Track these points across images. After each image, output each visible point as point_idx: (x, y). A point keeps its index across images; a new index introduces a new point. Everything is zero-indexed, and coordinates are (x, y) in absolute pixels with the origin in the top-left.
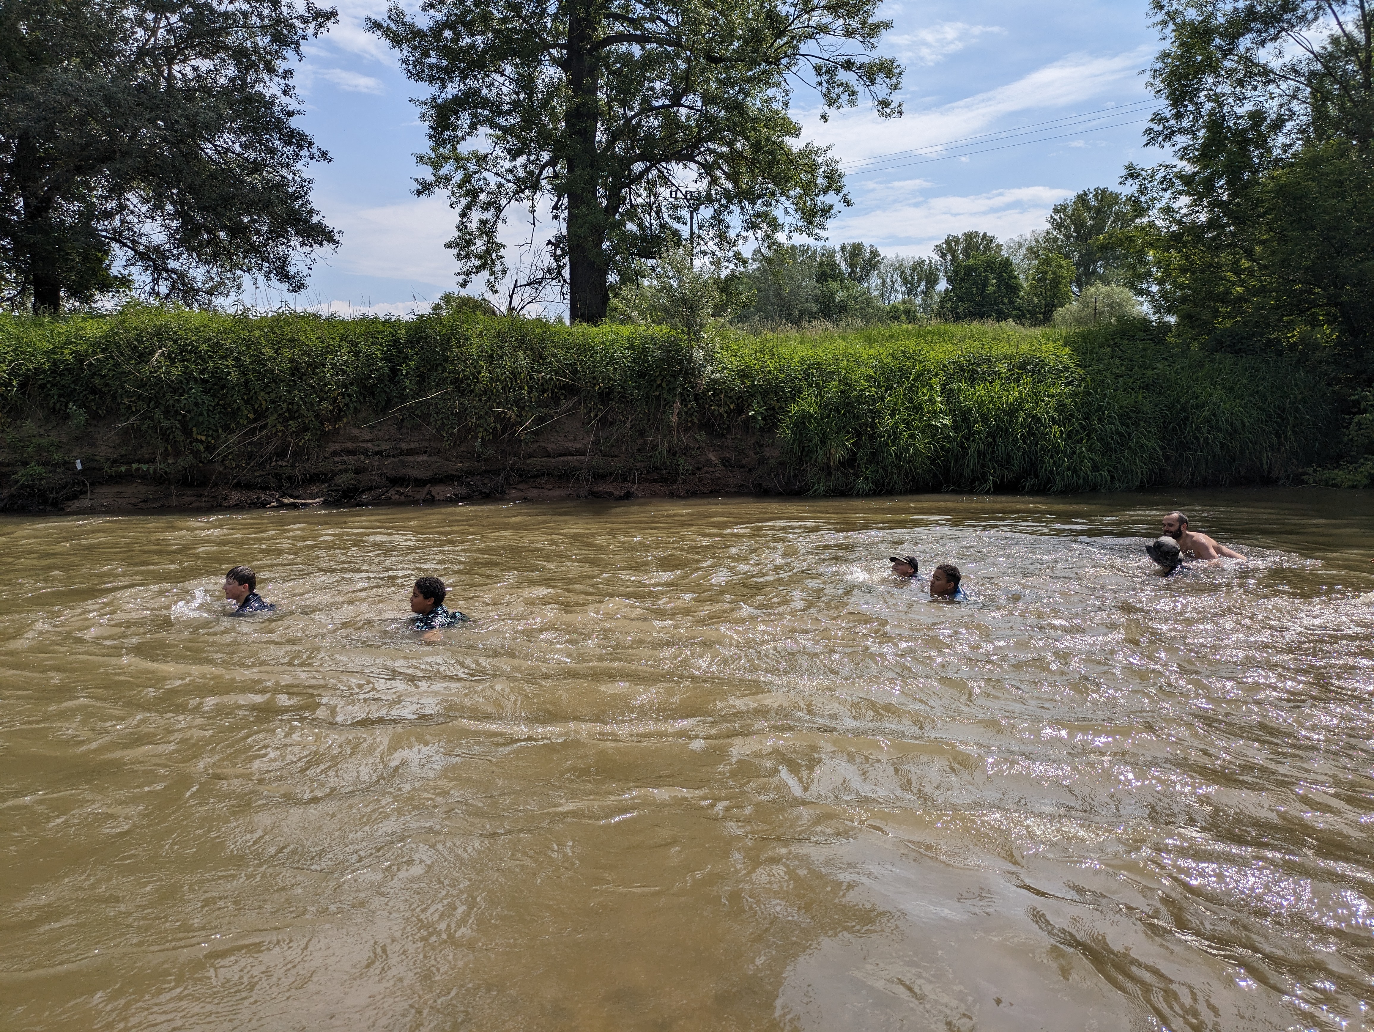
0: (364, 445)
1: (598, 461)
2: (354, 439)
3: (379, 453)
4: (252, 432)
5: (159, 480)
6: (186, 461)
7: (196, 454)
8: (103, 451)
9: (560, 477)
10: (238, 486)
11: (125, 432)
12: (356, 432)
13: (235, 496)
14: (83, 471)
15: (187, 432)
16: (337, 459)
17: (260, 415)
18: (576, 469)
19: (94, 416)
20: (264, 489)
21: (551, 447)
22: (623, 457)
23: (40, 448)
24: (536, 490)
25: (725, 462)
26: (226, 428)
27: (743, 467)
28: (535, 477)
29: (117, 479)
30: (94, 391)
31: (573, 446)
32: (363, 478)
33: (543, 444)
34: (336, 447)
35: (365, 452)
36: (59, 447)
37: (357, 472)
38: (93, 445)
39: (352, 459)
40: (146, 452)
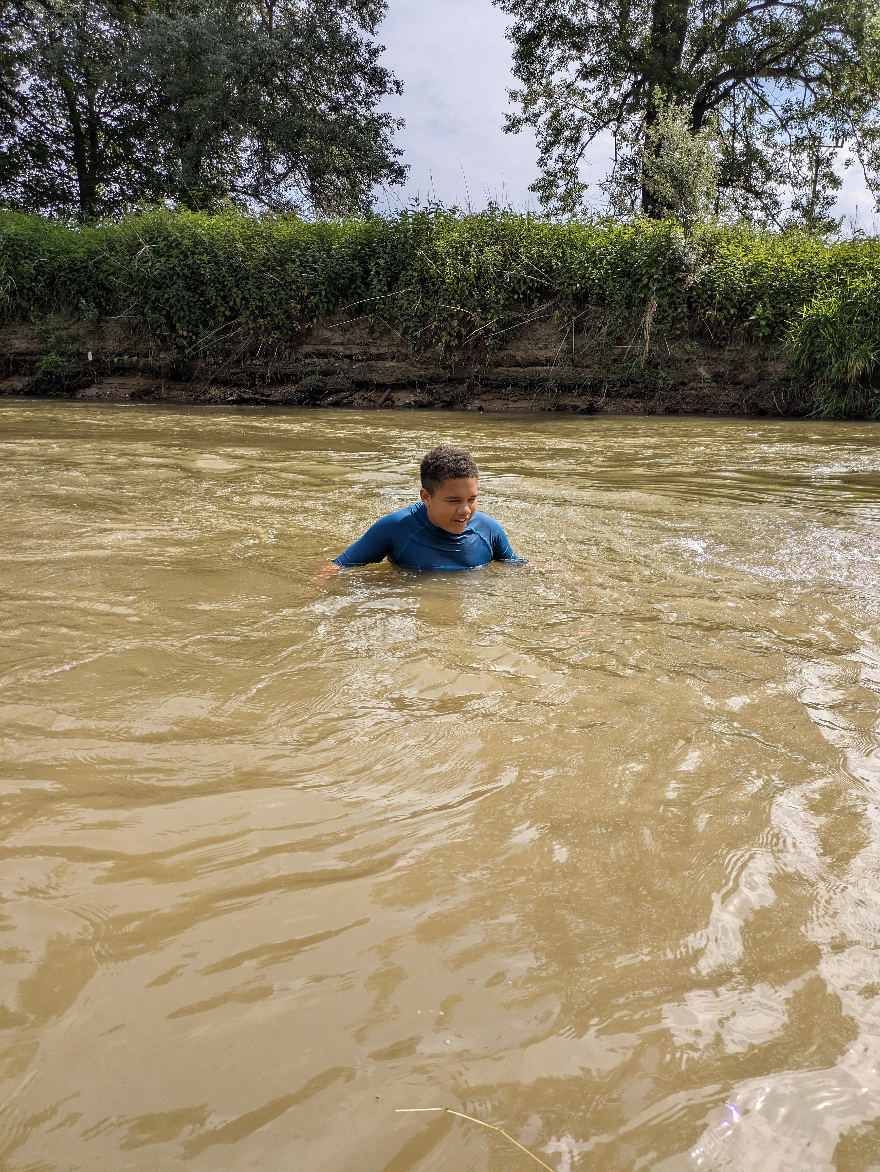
0: (336, 348)
1: (567, 371)
2: (326, 341)
3: (350, 357)
4: (228, 329)
5: (154, 373)
6: (172, 355)
7: (181, 349)
8: (111, 345)
9: (526, 388)
10: (215, 382)
11: (125, 325)
12: (327, 334)
13: (214, 391)
14: (94, 361)
15: (172, 327)
16: (308, 361)
17: (235, 313)
18: (542, 380)
19: (102, 310)
20: (239, 385)
21: (520, 355)
22: (596, 367)
23: (60, 340)
24: (499, 402)
25: (717, 377)
26: (206, 325)
27: (739, 384)
28: (501, 387)
29: (120, 370)
30: (102, 287)
31: (543, 354)
32: (329, 380)
33: (512, 352)
34: (307, 349)
35: (336, 356)
36: (75, 339)
37: (326, 373)
38: (103, 339)
39: (323, 362)
40: (142, 346)
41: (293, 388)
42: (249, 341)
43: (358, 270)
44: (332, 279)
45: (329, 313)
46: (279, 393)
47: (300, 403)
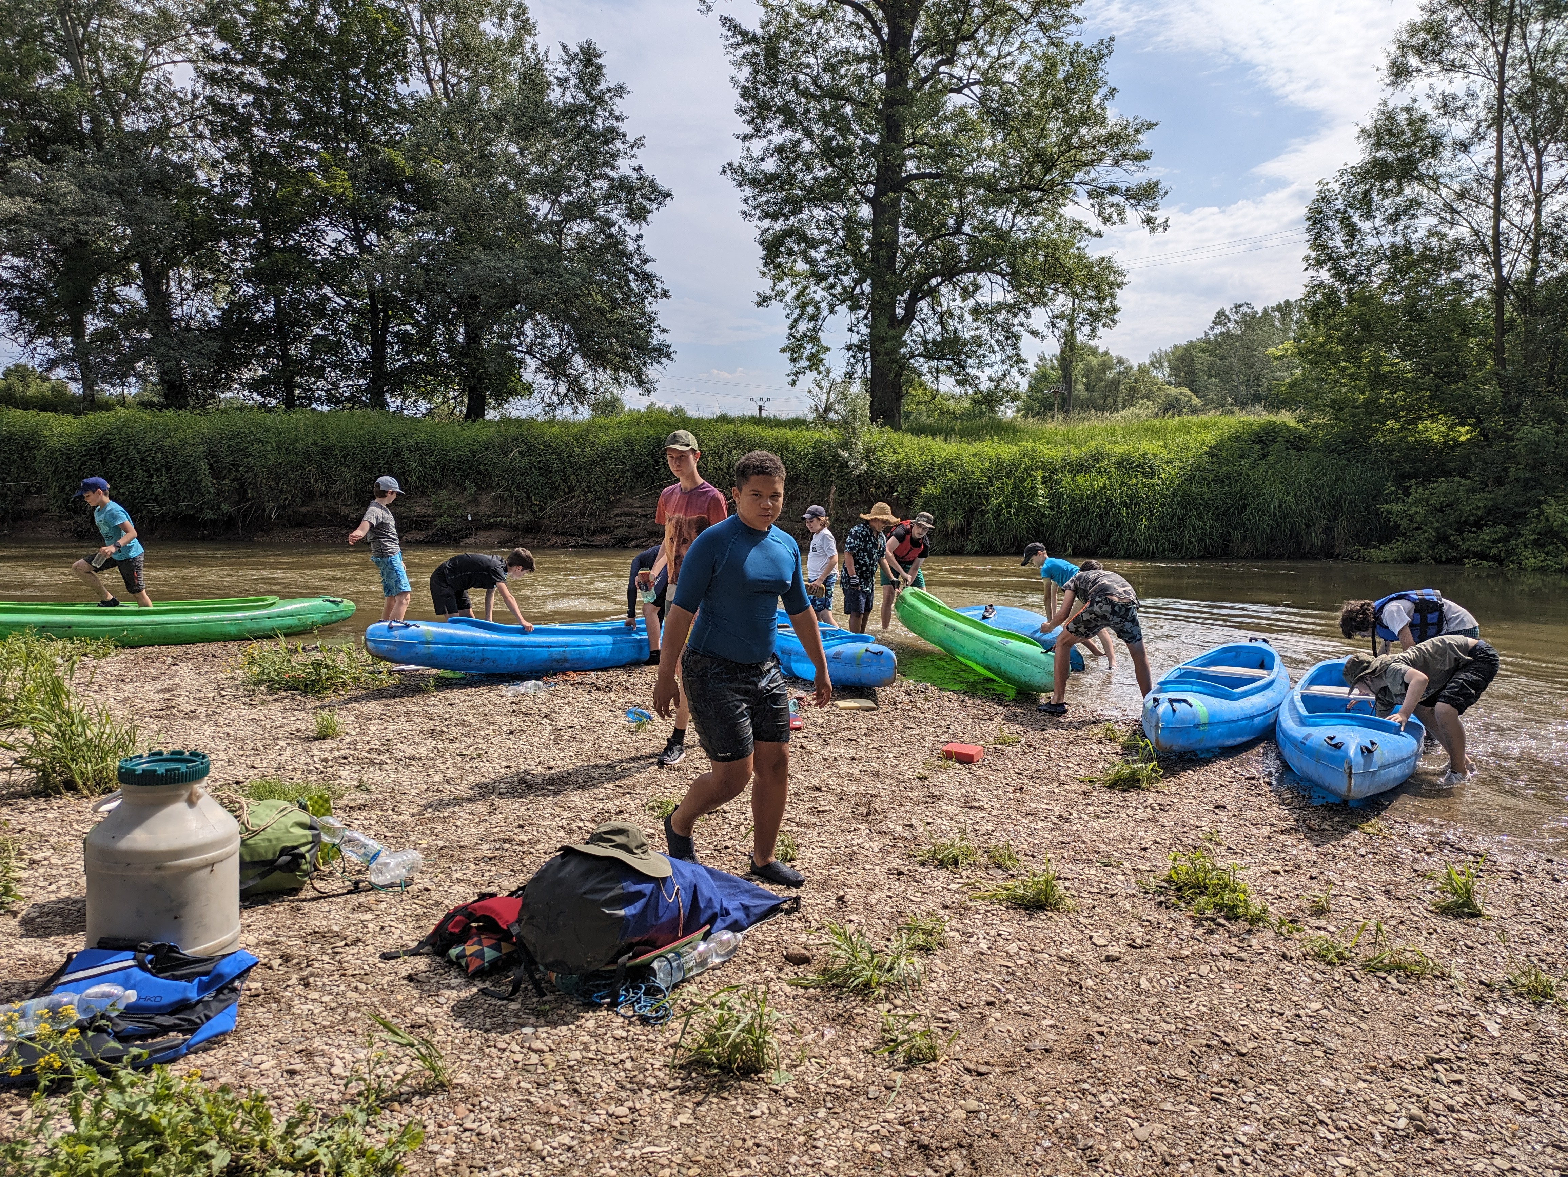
2: (631, 506)
3: (645, 516)
4: (567, 500)
5: (513, 528)
6: (527, 517)
7: (534, 513)
8: (483, 510)
10: (556, 533)
11: (496, 498)
12: (631, 501)
13: (555, 539)
14: (471, 521)
15: (529, 498)
16: (618, 519)
17: (571, 489)
19: (479, 488)
20: (573, 535)
23: (449, 507)
26: (551, 497)
29: (489, 527)
30: (480, 473)
32: (632, 531)
34: (617, 511)
35: (636, 515)
36: (459, 506)
37: (630, 527)
38: (478, 506)
39: (627, 519)
40: (506, 511)
41: (608, 536)
42: (580, 506)
43: (651, 462)
44: (634, 469)
45: (632, 488)
46: (598, 540)
47: (614, 546)
